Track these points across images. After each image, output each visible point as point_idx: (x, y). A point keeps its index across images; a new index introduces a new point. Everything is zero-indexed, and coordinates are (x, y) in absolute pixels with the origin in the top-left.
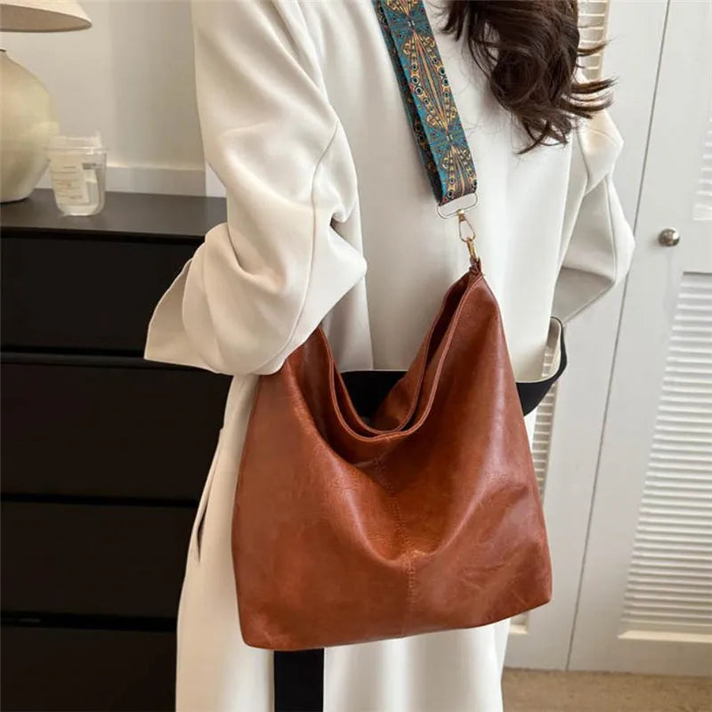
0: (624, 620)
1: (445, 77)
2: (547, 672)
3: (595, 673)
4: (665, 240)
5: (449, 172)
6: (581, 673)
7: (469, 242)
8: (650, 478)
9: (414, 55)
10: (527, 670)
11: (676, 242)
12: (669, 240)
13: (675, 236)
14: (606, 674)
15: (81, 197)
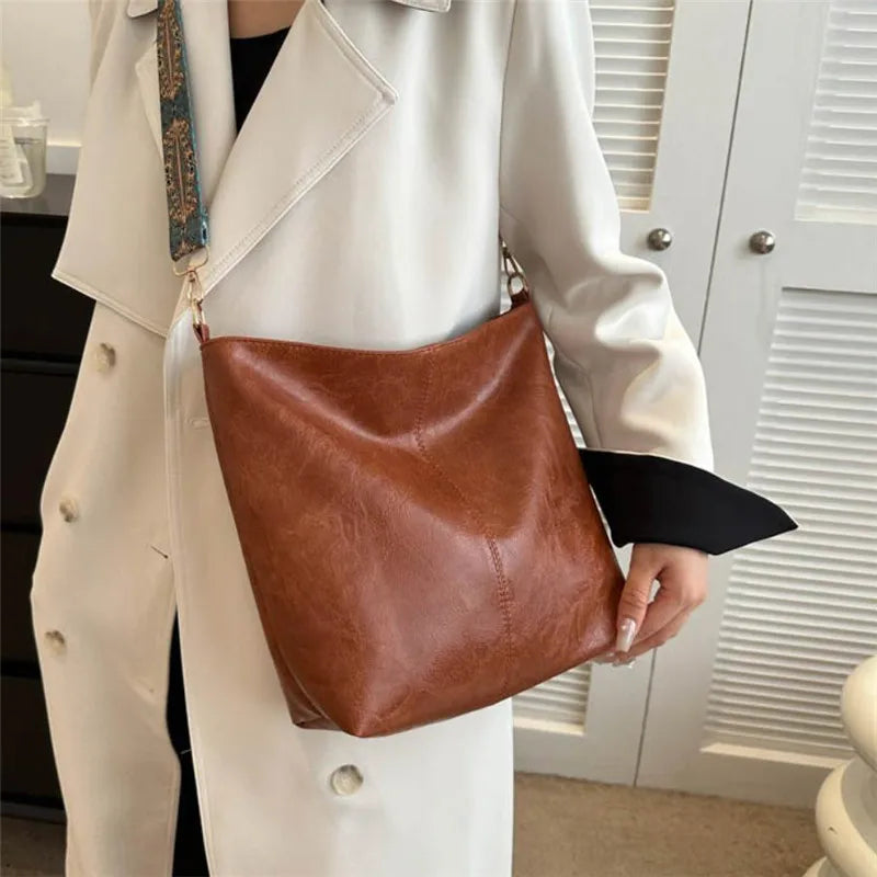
0: (707, 728)
2: (608, 786)
3: (671, 793)
4: (758, 246)
6: (651, 791)
10: (584, 782)
11: (770, 248)
13: (770, 241)
14: (683, 794)
15: (12, 176)
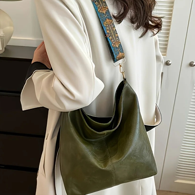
0: (176, 176)
3: (167, 191)
4: (191, 65)
6: (163, 191)
8: (185, 135)
12: (193, 65)
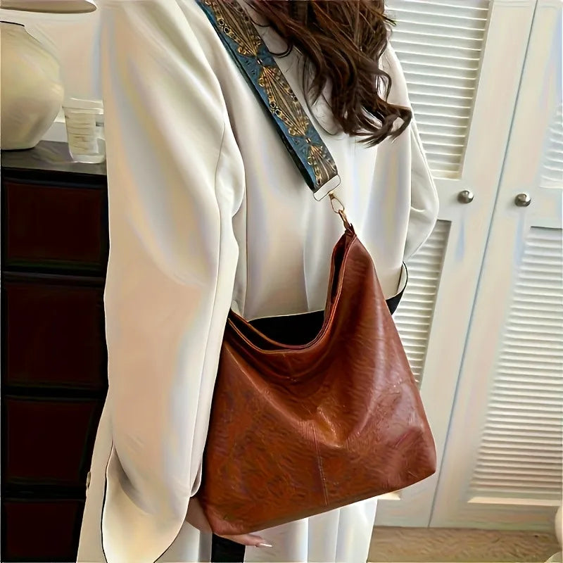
0: (473, 488)
1: (294, 95)
4: (520, 202)
5: (314, 166)
7: (341, 213)
9: (267, 85)
11: (528, 204)
12: (523, 202)
13: (527, 200)
15: (92, 149)
